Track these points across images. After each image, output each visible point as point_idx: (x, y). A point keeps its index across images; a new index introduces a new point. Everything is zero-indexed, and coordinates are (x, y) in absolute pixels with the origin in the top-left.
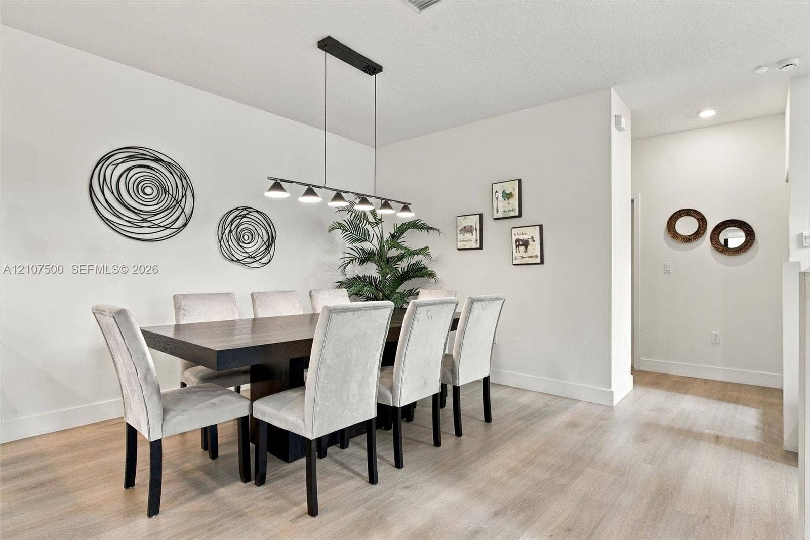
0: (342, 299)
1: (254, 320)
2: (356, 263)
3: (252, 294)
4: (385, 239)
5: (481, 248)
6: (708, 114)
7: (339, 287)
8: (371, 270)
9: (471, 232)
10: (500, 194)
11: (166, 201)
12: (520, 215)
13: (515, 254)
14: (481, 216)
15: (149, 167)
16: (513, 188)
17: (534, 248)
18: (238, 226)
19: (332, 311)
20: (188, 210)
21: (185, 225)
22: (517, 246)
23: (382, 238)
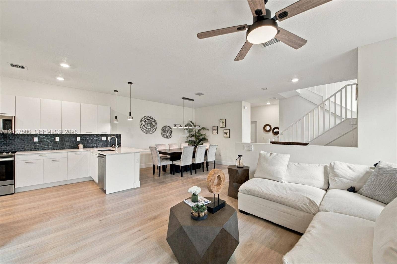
0: (186, 145)
1: (169, 149)
2: (190, 137)
3: (169, 144)
4: (196, 132)
5: (218, 134)
6: (268, 103)
7: (186, 143)
8: (193, 138)
9: (216, 130)
10: (221, 122)
11: (152, 126)
12: (225, 127)
13: (224, 136)
14: (218, 127)
15: (149, 120)
16: (224, 121)
17: (228, 134)
18: (165, 130)
19: (185, 147)
20: (156, 128)
21: (155, 131)
22: (225, 134)
23: (196, 131)
